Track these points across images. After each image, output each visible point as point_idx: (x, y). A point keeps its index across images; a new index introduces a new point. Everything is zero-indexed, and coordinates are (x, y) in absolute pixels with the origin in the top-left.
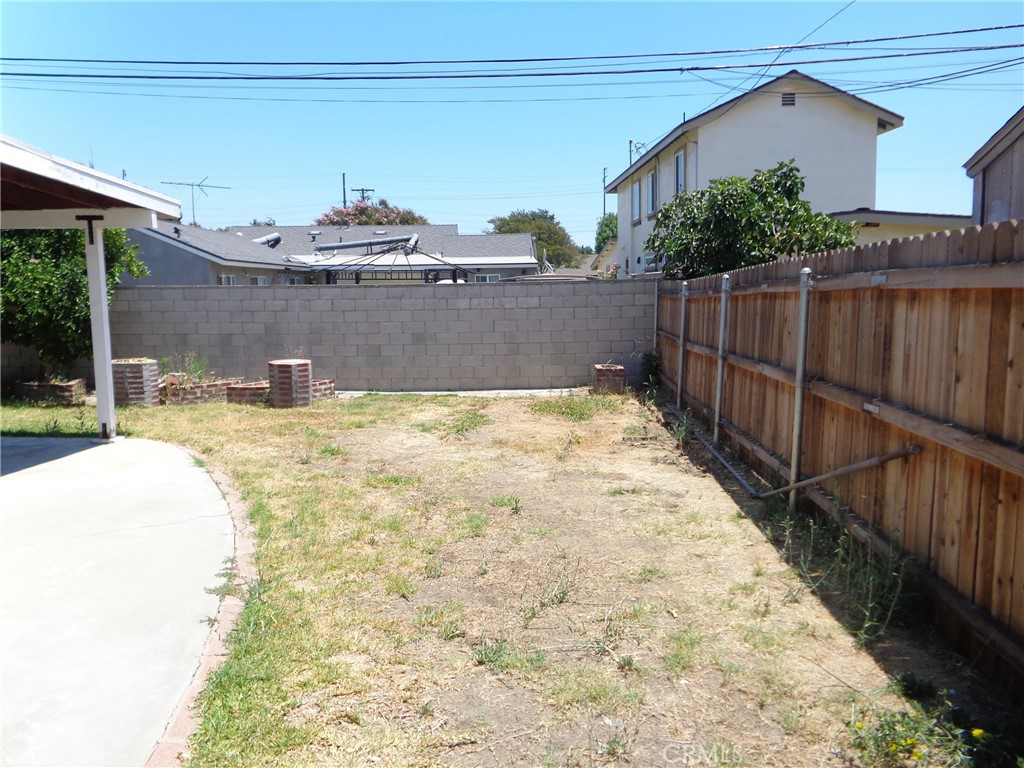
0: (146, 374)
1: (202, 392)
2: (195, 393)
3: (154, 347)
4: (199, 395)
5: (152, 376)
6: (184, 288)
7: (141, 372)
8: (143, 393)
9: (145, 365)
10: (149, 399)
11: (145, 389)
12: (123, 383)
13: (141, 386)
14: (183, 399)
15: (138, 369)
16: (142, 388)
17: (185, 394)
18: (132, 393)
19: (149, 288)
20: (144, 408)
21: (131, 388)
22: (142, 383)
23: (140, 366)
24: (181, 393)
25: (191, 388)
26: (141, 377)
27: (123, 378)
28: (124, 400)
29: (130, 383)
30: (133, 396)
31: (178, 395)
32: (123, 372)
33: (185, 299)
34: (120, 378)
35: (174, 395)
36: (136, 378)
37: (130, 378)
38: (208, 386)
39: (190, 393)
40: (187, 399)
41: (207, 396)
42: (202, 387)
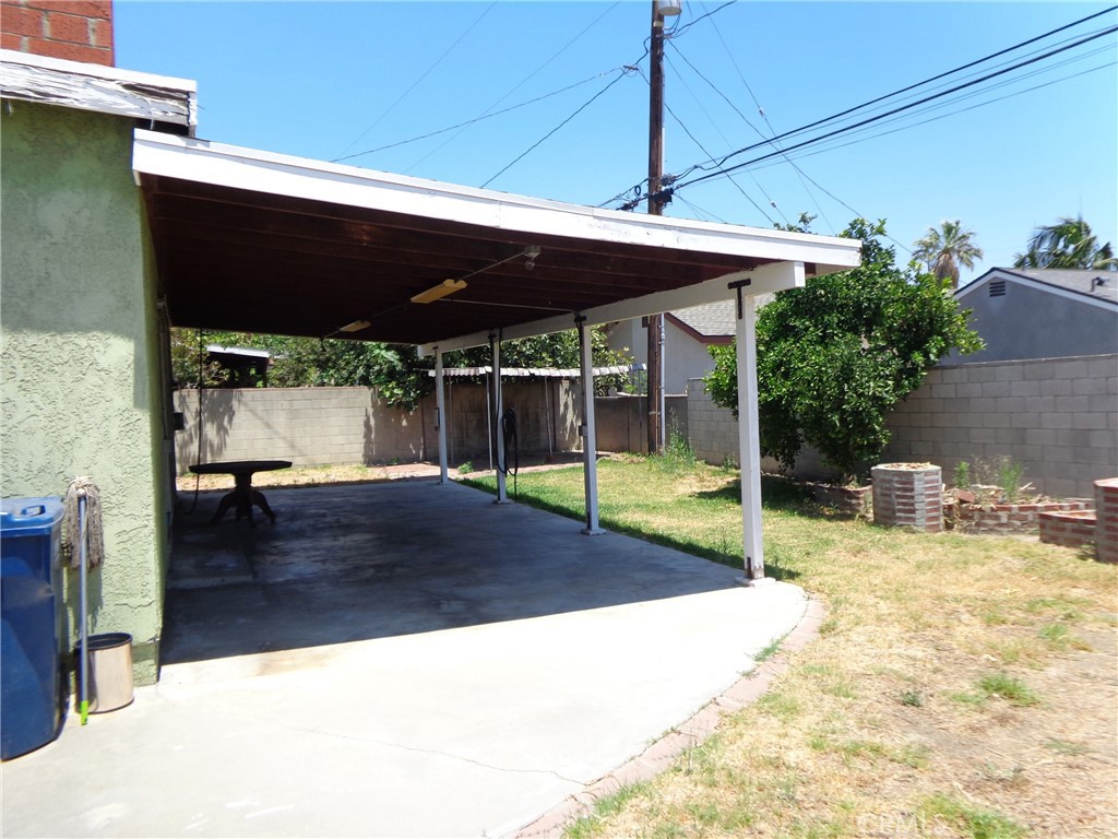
0: (918, 486)
1: (1010, 517)
2: (997, 518)
3: (984, 445)
4: (1004, 520)
5: (927, 489)
6: (1024, 364)
7: (912, 483)
8: (913, 512)
9: (918, 473)
10: (923, 520)
11: (917, 506)
12: (890, 496)
13: (911, 501)
14: (978, 524)
15: (908, 478)
16: (912, 504)
17: (982, 517)
18: (900, 511)
19: (980, 366)
20: (914, 532)
21: (899, 504)
22: (912, 497)
23: (911, 474)
24: (976, 515)
25: (992, 509)
26: (912, 490)
27: (890, 489)
28: (890, 518)
29: (898, 496)
30: (902, 514)
31: (971, 518)
32: (890, 481)
33: (1024, 379)
34: (887, 489)
35: (964, 517)
36: (906, 490)
37: (898, 489)
38: (1021, 509)
39: (990, 517)
40: (985, 525)
41: (1019, 523)
42: (1010, 509)
